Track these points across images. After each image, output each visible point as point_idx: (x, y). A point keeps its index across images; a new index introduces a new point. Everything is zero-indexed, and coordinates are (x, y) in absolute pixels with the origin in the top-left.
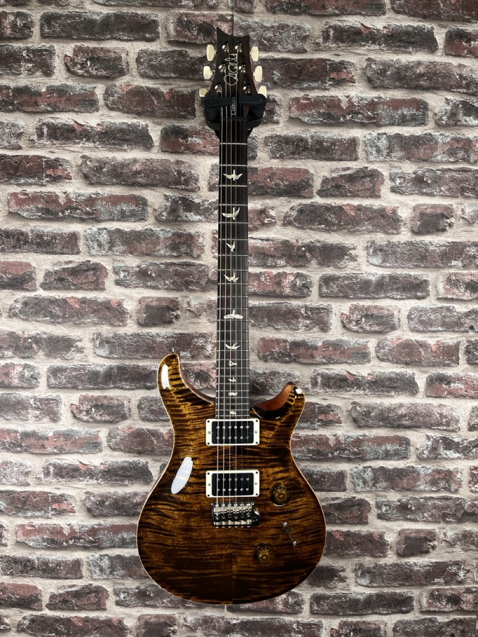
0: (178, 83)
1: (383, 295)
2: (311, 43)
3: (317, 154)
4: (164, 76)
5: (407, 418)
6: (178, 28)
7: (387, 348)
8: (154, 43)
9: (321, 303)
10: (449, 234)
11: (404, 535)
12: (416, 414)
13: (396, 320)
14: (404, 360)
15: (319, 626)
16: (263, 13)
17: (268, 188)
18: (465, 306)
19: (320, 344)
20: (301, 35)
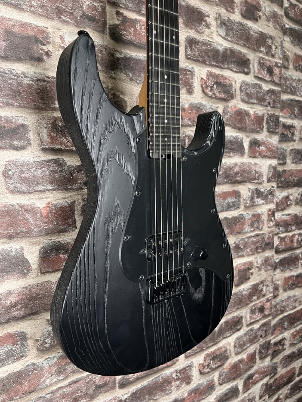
1: (226, 66)
5: (239, 175)
7: (229, 114)
9: (187, 64)
10: (259, 24)
11: (237, 269)
12: (244, 171)
13: (233, 90)
14: (238, 125)
15: (190, 367)
18: (266, 85)
19: (187, 106)
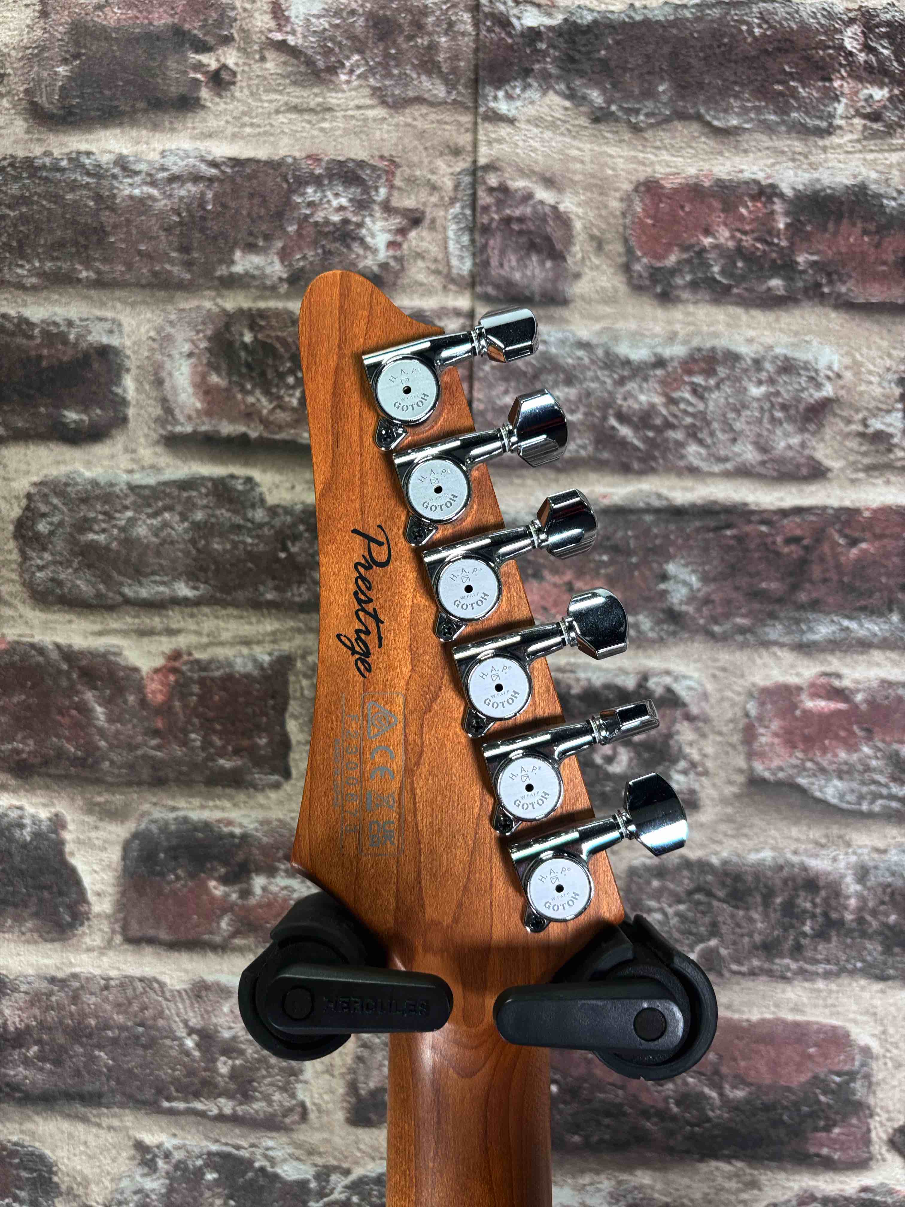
0: (209, 624)
2: (847, 435)
3: (888, 950)
4: (144, 593)
6: (214, 379)
8: (101, 450)
16: (609, 299)
17: (645, 1114)
20: (799, 400)
